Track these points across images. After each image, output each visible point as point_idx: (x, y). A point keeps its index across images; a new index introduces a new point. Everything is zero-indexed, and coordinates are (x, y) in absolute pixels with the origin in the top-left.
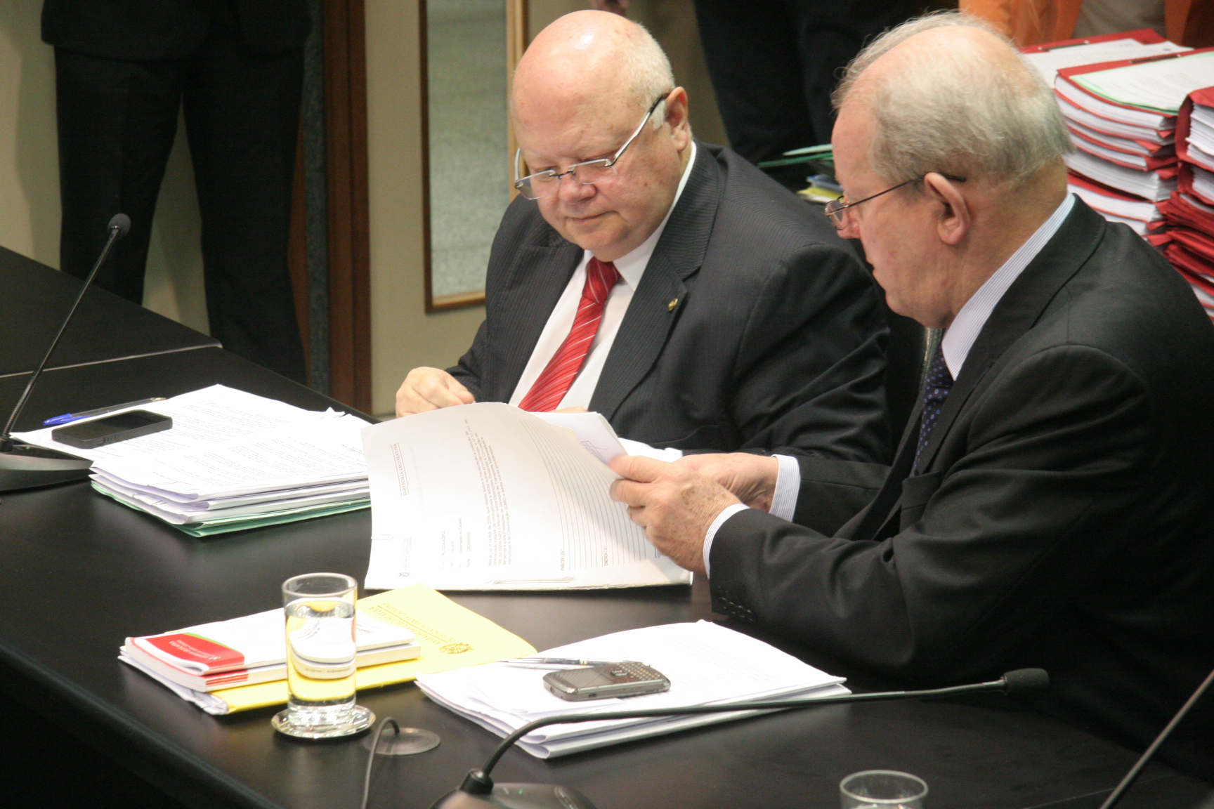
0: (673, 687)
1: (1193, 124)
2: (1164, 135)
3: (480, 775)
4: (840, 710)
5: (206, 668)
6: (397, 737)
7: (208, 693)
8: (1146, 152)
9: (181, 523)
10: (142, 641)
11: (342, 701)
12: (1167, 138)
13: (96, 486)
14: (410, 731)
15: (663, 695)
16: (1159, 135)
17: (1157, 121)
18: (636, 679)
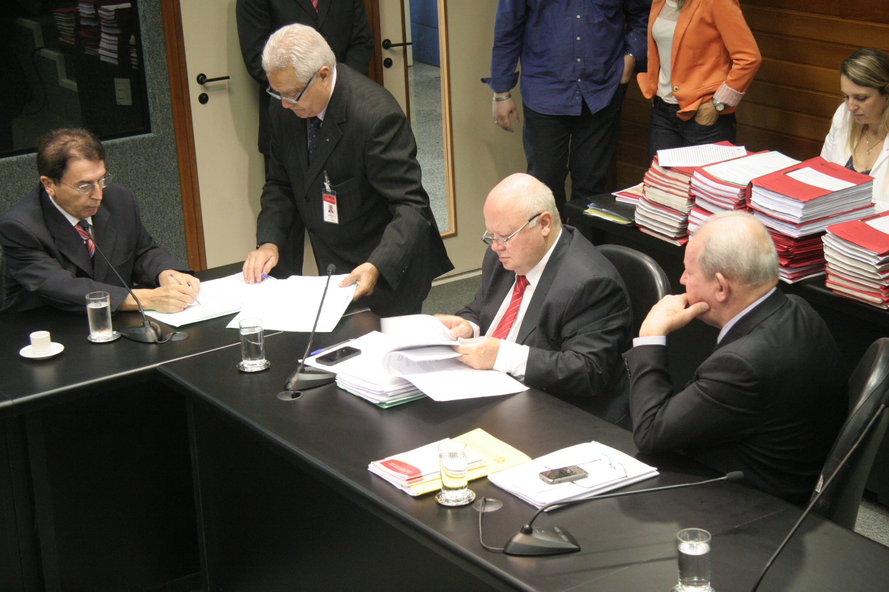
0: (590, 475)
1: (752, 192)
2: (741, 196)
3: (527, 526)
4: (655, 480)
5: (408, 478)
6: (485, 503)
7: (409, 487)
8: (734, 203)
9: (378, 402)
10: (378, 463)
11: (462, 488)
12: (741, 198)
13: (339, 385)
14: (490, 500)
15: (586, 479)
16: (738, 196)
17: (738, 191)
18: (575, 474)
